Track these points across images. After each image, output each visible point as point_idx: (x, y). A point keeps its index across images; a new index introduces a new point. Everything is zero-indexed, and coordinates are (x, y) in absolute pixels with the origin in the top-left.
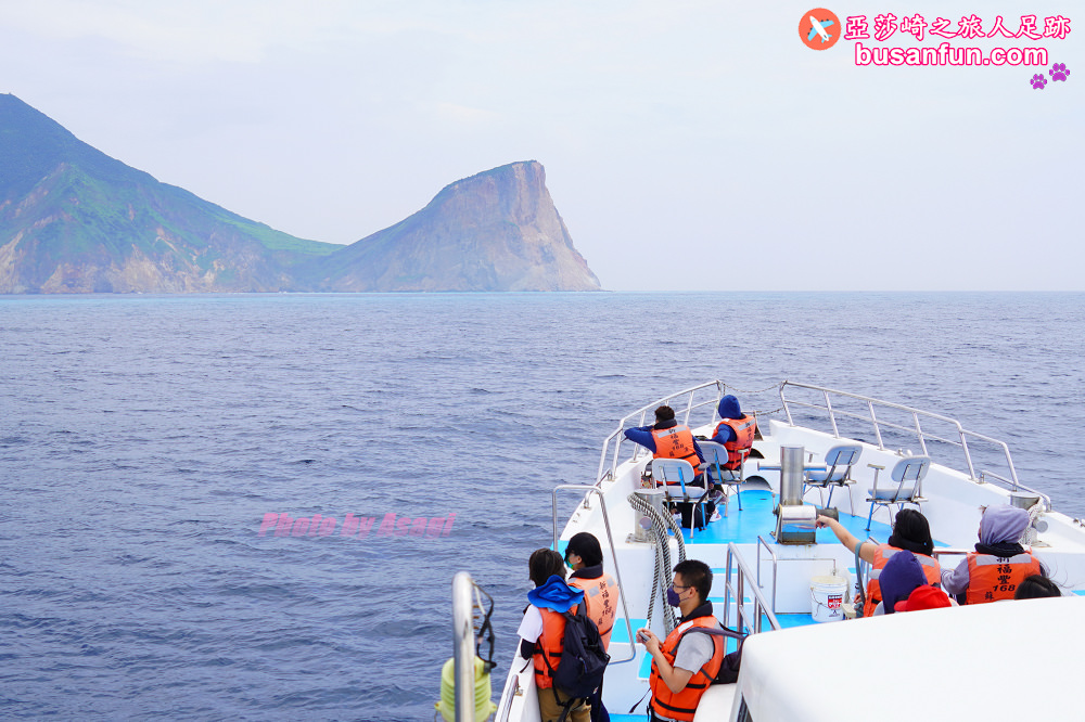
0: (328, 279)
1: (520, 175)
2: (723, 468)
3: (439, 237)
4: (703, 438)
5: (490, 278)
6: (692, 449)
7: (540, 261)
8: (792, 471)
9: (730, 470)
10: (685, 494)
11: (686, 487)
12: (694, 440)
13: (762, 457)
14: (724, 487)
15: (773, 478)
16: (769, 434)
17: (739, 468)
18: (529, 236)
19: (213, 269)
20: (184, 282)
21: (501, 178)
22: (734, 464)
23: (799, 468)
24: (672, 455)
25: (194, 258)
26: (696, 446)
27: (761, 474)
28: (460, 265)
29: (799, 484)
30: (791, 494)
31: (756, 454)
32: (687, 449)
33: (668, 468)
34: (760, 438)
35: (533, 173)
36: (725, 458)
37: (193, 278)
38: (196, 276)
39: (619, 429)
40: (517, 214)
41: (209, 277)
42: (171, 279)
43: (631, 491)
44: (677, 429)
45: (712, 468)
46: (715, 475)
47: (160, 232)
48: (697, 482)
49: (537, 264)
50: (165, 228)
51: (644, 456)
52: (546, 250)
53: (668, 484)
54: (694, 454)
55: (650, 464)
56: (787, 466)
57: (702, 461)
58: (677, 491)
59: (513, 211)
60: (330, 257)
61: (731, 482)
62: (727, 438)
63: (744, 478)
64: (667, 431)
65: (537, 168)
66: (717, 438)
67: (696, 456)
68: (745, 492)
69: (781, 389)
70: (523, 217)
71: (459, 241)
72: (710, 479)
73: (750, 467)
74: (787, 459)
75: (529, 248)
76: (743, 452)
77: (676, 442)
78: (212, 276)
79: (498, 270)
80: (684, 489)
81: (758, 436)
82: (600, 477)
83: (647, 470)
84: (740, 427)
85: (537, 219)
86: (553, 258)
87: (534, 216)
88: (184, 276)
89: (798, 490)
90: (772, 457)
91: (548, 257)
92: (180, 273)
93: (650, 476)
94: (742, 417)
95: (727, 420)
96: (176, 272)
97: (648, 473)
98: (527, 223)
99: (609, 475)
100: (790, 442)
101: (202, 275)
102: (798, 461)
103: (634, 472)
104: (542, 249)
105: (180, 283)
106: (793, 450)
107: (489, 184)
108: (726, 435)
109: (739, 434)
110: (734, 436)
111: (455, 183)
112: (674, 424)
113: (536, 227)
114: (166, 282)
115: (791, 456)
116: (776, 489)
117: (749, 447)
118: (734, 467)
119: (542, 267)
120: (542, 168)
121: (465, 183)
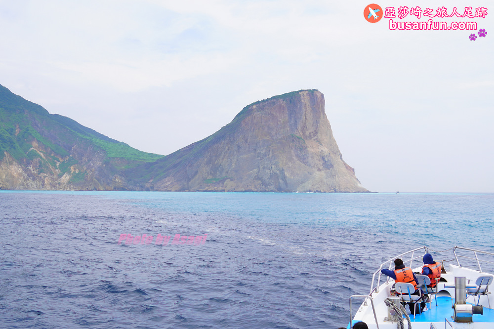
0: (151, 181)
1: (306, 100)
2: (428, 286)
3: (239, 147)
4: (418, 273)
5: (280, 181)
6: (413, 278)
7: (321, 168)
8: (460, 288)
9: (431, 287)
10: (411, 299)
11: (411, 296)
12: (413, 274)
13: (446, 281)
14: (429, 295)
15: (452, 291)
16: (449, 271)
17: (435, 286)
18: (312, 148)
19: (69, 172)
20: (44, 182)
21: (291, 102)
22: (433, 285)
23: (463, 287)
24: (403, 281)
25: (58, 164)
26: (414, 277)
27: (446, 289)
28: (256, 170)
29: (464, 294)
30: (460, 299)
31: (443, 280)
32: (410, 278)
33: (402, 287)
34: (445, 273)
35: (315, 99)
36: (429, 282)
37: (53, 179)
38: (56, 177)
39: (380, 269)
40: (303, 131)
41: (65, 178)
42: (34, 179)
43: (386, 297)
44: (406, 269)
45: (423, 286)
46: (424, 290)
47: (35, 144)
48: (416, 293)
49: (319, 170)
50: (38, 141)
51: (391, 281)
52: (326, 159)
53: (403, 294)
54: (414, 280)
55: (394, 285)
56: (458, 286)
57: (418, 284)
58: (407, 297)
59: (300, 128)
60: (155, 163)
61: (432, 293)
62: (428, 272)
63: (438, 291)
64: (401, 270)
65: (319, 95)
66: (424, 273)
67: (414, 281)
68: (439, 298)
69: (454, 250)
70: (308, 133)
71: (255, 150)
72: (422, 292)
73: (440, 286)
74: (458, 283)
75: (312, 157)
76: (437, 279)
77: (405, 275)
78: (68, 177)
79: (287, 174)
80: (410, 297)
81: (444, 272)
82: (371, 291)
83: (393, 288)
84: (433, 268)
85: (319, 134)
86: (332, 166)
87: (316, 132)
88: (45, 177)
89: (464, 297)
90: (451, 282)
91: (327, 165)
92: (42, 175)
93: (395, 290)
94: (434, 263)
95: (427, 265)
96: (39, 174)
97: (394, 289)
98: (310, 137)
99: (376, 290)
100: (459, 275)
101: (60, 176)
102: (463, 284)
103: (387, 288)
104: (323, 158)
105: (41, 183)
106: (460, 278)
107: (280, 106)
108: (428, 271)
109: (433, 271)
110: (431, 272)
111: (253, 104)
112: (404, 267)
113: (317, 140)
114: (30, 181)
115: (459, 281)
116: (453, 296)
117: (439, 277)
118: (433, 286)
119: (323, 173)
120: (322, 95)
121: (261, 105)
